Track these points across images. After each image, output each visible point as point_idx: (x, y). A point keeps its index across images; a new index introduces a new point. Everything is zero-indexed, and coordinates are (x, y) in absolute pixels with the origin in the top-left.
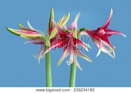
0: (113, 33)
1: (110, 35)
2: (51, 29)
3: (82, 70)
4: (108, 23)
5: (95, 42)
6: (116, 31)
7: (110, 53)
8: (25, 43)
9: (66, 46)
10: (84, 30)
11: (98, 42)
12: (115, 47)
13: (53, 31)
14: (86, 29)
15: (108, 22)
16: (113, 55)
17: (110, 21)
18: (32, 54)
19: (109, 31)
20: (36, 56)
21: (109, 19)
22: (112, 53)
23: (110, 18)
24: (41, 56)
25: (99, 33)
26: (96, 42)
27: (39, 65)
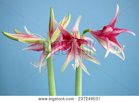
0: (120, 31)
1: (118, 34)
2: (51, 32)
3: (89, 74)
4: (115, 21)
5: (101, 43)
6: (124, 29)
7: (118, 54)
8: (23, 50)
9: (70, 48)
10: (88, 31)
11: (104, 42)
12: (124, 46)
13: (54, 34)
14: (90, 30)
15: (115, 19)
16: (122, 56)
17: (116, 18)
18: (31, 63)
19: (116, 30)
20: (36, 65)
21: (116, 16)
22: (121, 54)
23: (116, 14)
24: (42, 64)
25: (106, 32)
26: (103, 43)
27: (40, 74)
